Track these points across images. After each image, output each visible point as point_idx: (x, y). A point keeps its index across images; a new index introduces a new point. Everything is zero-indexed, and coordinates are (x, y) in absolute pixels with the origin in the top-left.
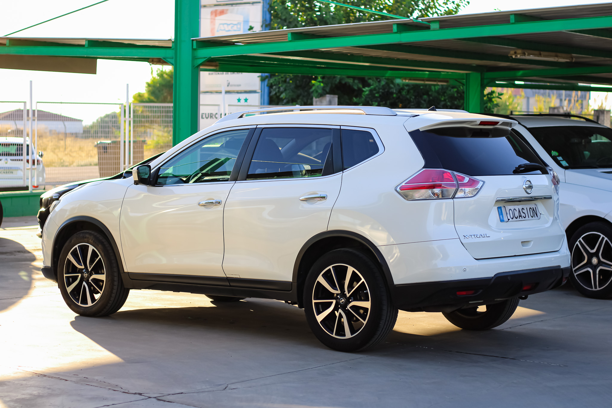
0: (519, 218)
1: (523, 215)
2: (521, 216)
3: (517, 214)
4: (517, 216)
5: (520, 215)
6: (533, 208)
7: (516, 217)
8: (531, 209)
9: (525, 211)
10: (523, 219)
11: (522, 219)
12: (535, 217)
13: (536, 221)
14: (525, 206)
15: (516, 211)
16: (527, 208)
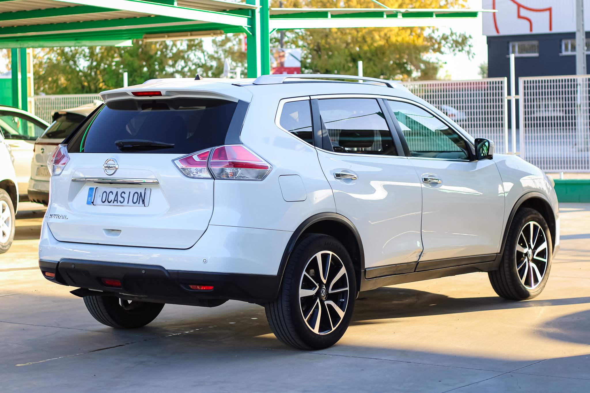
0: (113, 203)
1: (120, 199)
2: (117, 201)
3: (112, 197)
4: (112, 200)
5: (116, 199)
6: (141, 193)
7: (109, 201)
8: (136, 195)
9: (126, 196)
10: (119, 204)
11: (117, 204)
12: (139, 204)
13: (139, 209)
14: (128, 190)
15: (113, 194)
16: (130, 192)
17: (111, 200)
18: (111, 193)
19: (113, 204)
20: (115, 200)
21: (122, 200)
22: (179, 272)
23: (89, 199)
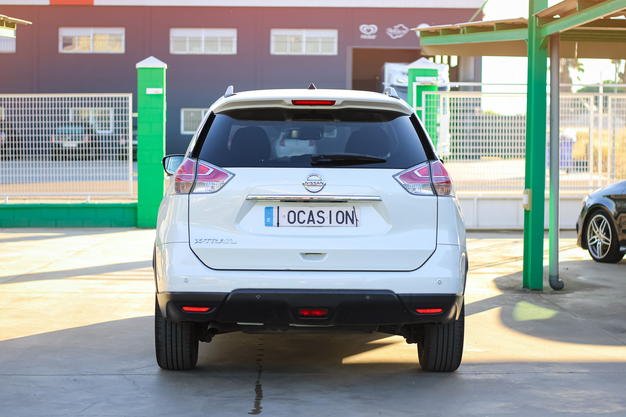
0: (308, 223)
1: (316, 218)
2: (313, 221)
3: (304, 217)
5: (311, 219)
6: (347, 212)
7: (301, 221)
8: (340, 214)
9: (326, 215)
10: (317, 224)
11: (314, 225)
12: (347, 223)
13: (348, 229)
14: (326, 209)
15: (304, 213)
16: (330, 211)
17: (304, 221)
18: (301, 214)
19: (308, 225)
20: (309, 221)
21: (321, 220)
22: (412, 295)
23: (268, 220)
